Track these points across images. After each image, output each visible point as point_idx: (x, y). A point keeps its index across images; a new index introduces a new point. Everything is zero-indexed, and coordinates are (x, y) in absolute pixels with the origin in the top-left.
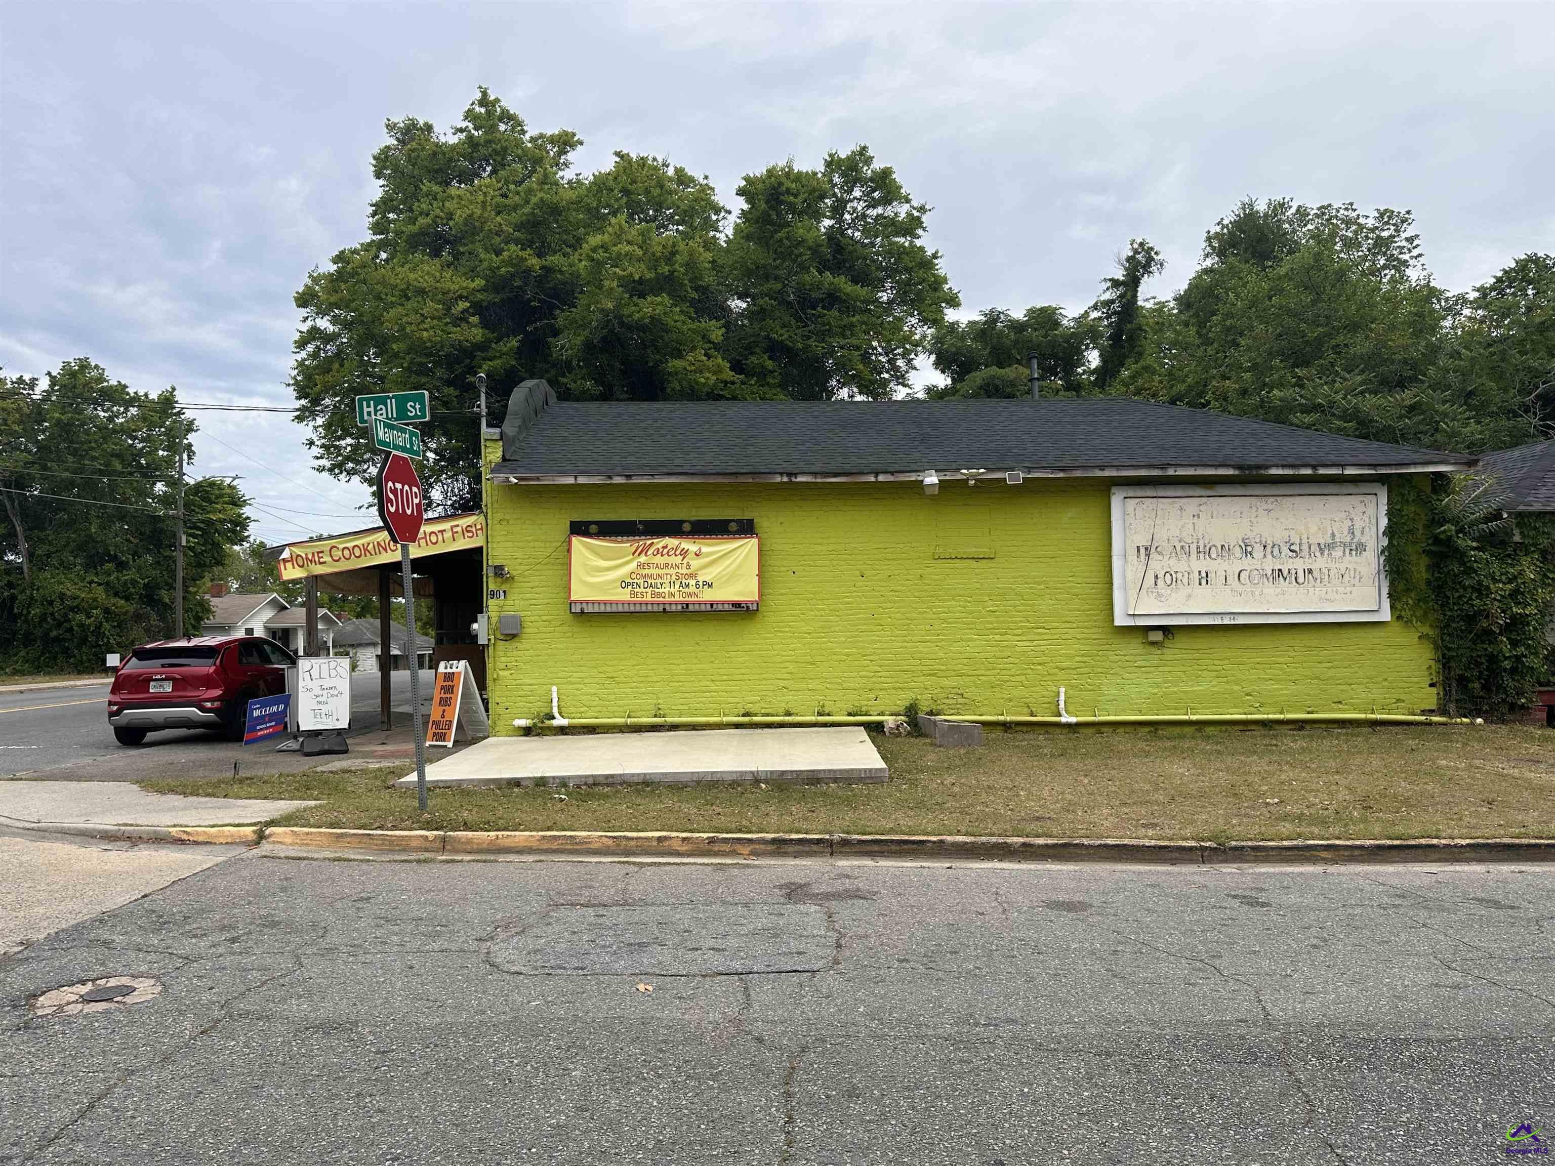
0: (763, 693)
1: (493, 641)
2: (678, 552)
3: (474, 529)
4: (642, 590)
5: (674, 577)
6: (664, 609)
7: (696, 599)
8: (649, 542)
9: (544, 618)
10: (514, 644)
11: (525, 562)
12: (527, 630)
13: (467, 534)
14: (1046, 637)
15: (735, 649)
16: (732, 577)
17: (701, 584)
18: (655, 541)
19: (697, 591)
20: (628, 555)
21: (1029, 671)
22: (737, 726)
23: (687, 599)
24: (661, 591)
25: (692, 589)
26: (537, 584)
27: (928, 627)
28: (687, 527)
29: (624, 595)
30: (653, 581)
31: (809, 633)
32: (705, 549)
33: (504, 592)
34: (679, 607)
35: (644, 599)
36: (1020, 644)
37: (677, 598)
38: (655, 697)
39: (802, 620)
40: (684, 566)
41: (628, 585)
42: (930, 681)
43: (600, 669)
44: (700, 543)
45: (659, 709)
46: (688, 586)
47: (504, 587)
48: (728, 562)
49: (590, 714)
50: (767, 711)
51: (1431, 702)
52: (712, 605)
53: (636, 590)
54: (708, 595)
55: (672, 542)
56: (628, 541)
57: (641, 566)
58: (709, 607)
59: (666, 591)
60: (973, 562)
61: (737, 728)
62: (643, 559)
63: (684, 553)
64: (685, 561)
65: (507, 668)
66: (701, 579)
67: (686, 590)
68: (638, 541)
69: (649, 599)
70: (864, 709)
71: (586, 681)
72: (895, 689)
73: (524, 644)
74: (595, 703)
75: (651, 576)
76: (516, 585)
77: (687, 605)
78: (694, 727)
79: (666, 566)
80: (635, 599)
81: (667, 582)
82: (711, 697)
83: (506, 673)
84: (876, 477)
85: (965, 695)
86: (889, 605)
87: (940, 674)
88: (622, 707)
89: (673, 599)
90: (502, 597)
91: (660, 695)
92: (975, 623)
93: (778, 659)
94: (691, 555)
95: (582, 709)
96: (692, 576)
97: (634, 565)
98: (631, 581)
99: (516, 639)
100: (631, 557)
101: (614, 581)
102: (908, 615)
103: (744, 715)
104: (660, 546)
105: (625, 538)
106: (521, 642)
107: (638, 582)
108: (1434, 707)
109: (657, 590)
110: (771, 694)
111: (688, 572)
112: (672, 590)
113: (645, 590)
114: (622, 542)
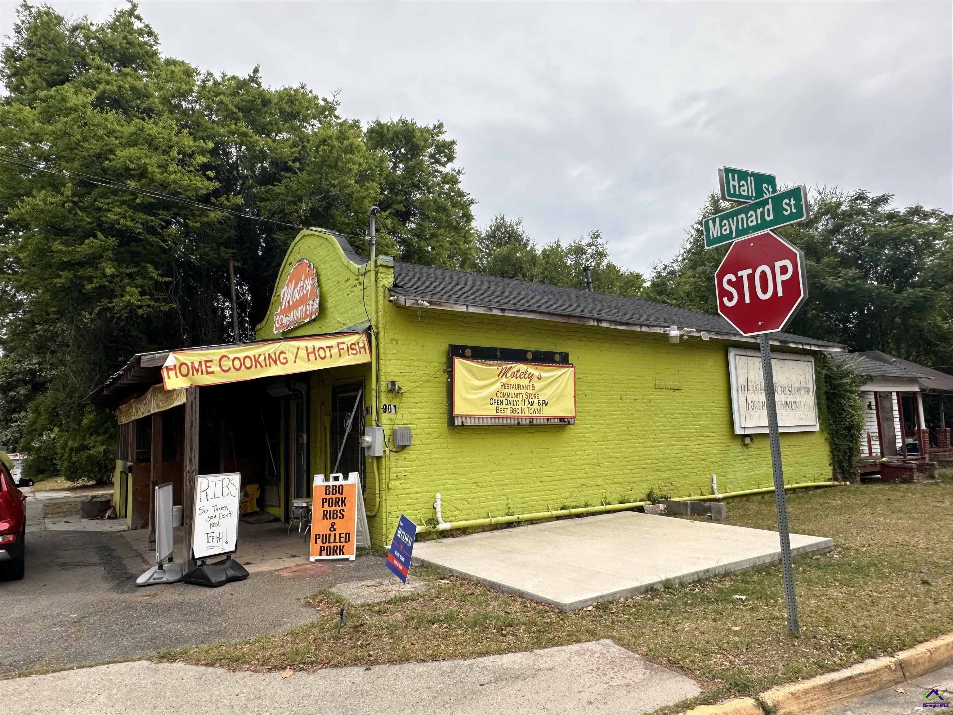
0: (571, 490)
1: (387, 453)
2: (526, 376)
3: (357, 348)
4: (504, 406)
5: (524, 396)
6: (519, 423)
7: (538, 415)
8: (509, 366)
9: (427, 431)
10: (403, 455)
11: (411, 379)
12: (413, 442)
13: (351, 351)
14: (705, 442)
15: (554, 455)
16: (560, 397)
17: (541, 402)
18: (512, 365)
19: (539, 408)
20: (495, 376)
21: (699, 465)
22: (559, 518)
23: (532, 415)
24: (516, 407)
25: (536, 406)
26: (420, 399)
27: (654, 436)
28: (530, 356)
29: (491, 410)
30: (511, 399)
31: (596, 442)
32: (543, 375)
33: (395, 406)
34: (528, 421)
35: (505, 414)
36: (695, 447)
37: (526, 414)
38: (505, 497)
39: (592, 432)
40: (531, 387)
41: (495, 401)
42: (657, 475)
43: (468, 476)
44: (540, 370)
45: (509, 508)
46: (533, 403)
47: (395, 402)
48: (556, 386)
49: (461, 517)
50: (575, 504)
51: (830, 475)
52: (548, 419)
53: (500, 406)
54: (547, 412)
55: (522, 367)
56: (494, 365)
57: (503, 386)
58: (546, 421)
59: (520, 407)
60: (672, 391)
61: (558, 520)
62: (504, 380)
63: (531, 377)
64: (531, 384)
65: (398, 478)
66: (541, 398)
67: (533, 407)
68: (501, 365)
69: (509, 414)
70: (626, 498)
71: (458, 487)
72: (640, 481)
73: (411, 454)
74: (465, 507)
75: (509, 395)
76: (404, 400)
77: (533, 419)
78: (532, 522)
79: (519, 387)
80: (499, 414)
81: (520, 400)
82: (542, 495)
83: (397, 483)
84: (641, 328)
85: (674, 483)
86: (636, 421)
87: (662, 469)
88: (483, 508)
89: (524, 415)
90: (393, 411)
91: (509, 496)
92: (675, 433)
93: (579, 462)
94: (535, 379)
95: (456, 513)
96: (535, 395)
97: (498, 385)
98: (497, 399)
99: (405, 451)
100: (497, 378)
101: (483, 399)
102: (645, 428)
103: (562, 509)
104: (515, 370)
105: (491, 362)
106: (408, 453)
107: (501, 399)
108: (831, 477)
109: (514, 407)
110: (576, 490)
111: (533, 392)
112: (523, 407)
113: (505, 407)
114: (489, 365)
